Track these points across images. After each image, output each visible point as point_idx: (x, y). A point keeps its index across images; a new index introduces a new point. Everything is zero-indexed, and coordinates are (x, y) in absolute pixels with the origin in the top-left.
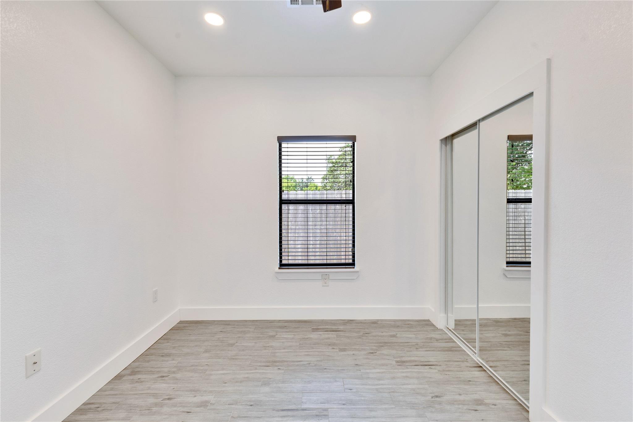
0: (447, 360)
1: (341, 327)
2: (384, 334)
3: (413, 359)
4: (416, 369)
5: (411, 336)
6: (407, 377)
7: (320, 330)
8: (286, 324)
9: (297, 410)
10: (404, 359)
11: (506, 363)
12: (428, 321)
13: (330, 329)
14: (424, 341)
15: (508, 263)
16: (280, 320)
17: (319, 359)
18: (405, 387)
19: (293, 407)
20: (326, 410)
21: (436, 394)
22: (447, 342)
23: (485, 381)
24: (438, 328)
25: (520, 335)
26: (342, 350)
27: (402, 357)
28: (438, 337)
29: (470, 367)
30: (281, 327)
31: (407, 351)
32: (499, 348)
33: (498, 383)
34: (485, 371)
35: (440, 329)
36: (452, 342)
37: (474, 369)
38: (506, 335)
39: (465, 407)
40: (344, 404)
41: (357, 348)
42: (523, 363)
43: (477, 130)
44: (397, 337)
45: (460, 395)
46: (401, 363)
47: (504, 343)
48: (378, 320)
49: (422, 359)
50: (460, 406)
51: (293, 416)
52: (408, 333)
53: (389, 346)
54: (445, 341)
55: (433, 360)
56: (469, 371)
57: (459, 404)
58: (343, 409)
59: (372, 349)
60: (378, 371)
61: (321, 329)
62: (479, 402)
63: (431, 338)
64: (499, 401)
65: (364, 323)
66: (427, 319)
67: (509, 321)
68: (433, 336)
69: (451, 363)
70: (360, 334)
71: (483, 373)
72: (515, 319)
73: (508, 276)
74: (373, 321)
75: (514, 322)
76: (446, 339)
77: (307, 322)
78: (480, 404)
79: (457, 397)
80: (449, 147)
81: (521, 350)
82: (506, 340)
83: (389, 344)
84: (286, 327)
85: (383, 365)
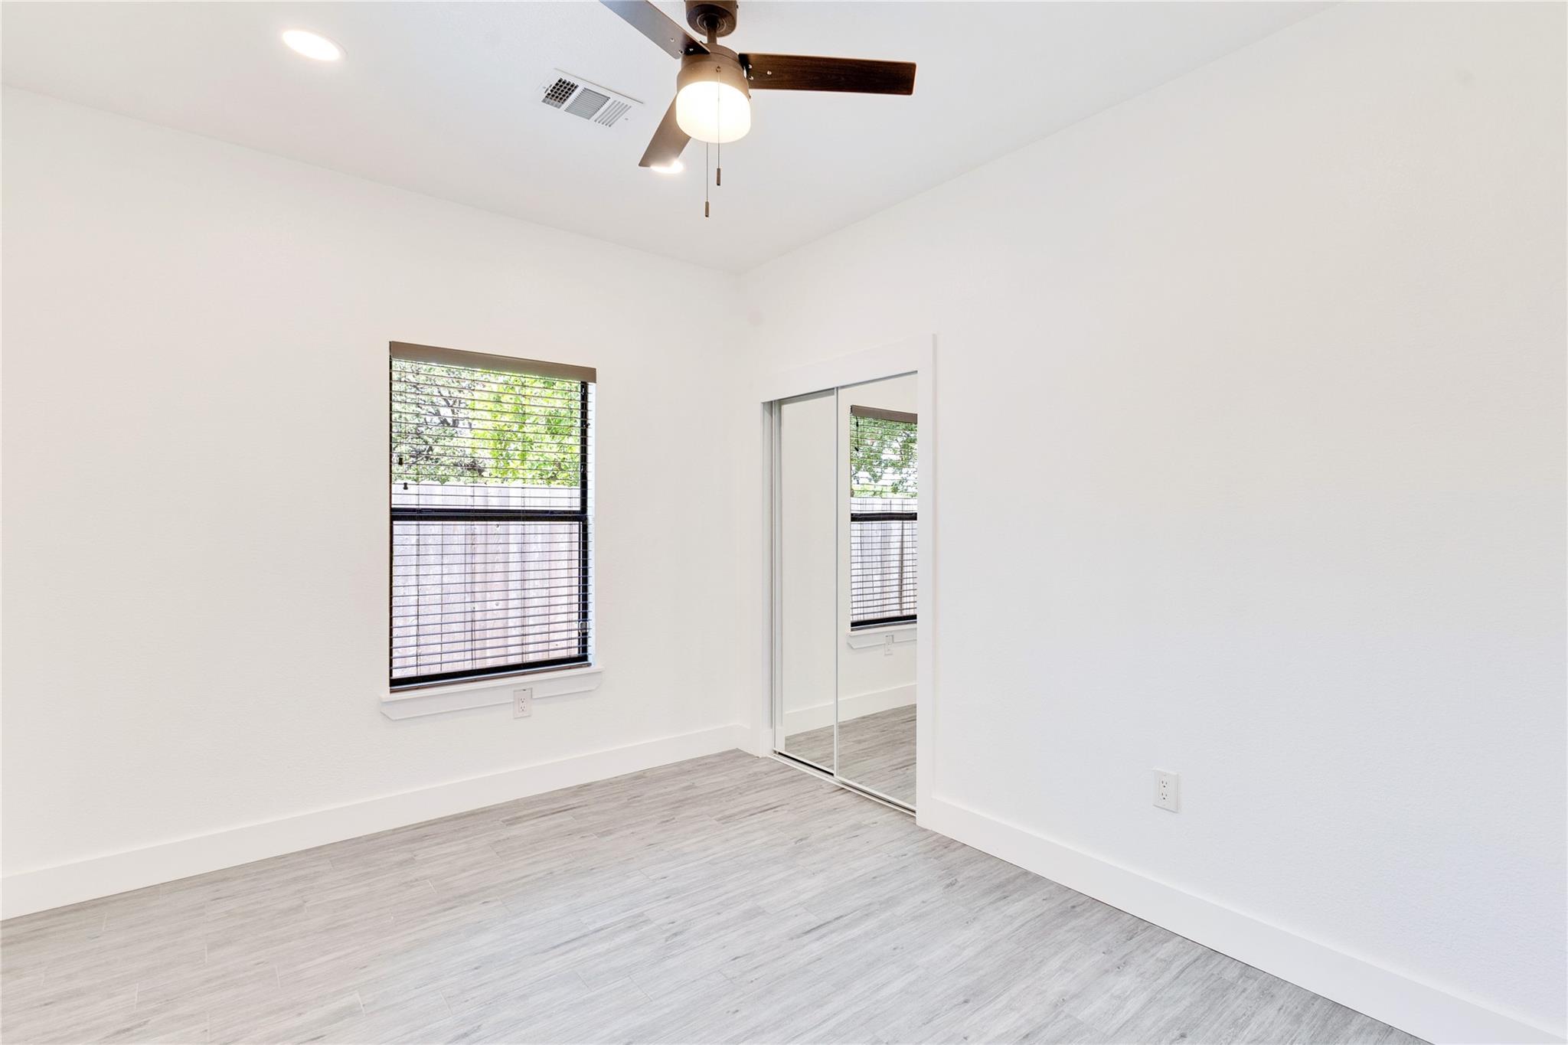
0: (793, 794)
1: (573, 802)
2: (669, 789)
3: (743, 808)
4: (755, 819)
5: (722, 779)
6: (746, 833)
7: (525, 819)
8: (423, 831)
9: (585, 936)
10: (727, 813)
11: (871, 775)
12: (737, 750)
13: (547, 810)
14: (746, 780)
15: (853, 624)
16: (395, 830)
17: (566, 860)
18: (753, 844)
19: (572, 936)
20: (641, 915)
21: (800, 838)
22: (783, 772)
23: (855, 802)
24: (758, 757)
25: (878, 737)
26: (603, 834)
27: (723, 811)
28: (765, 769)
29: (829, 793)
30: (413, 840)
31: (727, 801)
32: (856, 761)
33: (870, 800)
34: (850, 791)
35: (762, 758)
36: (790, 770)
37: (834, 794)
38: (859, 742)
39: (842, 837)
40: (667, 898)
41: (634, 822)
42: (890, 769)
43: (835, 397)
44: (696, 787)
45: (830, 827)
46: (727, 819)
47: (861, 752)
48: (644, 772)
49: (758, 804)
50: (836, 839)
51: (584, 945)
52: (711, 777)
53: (691, 803)
54: (778, 772)
55: (774, 801)
56: (829, 798)
57: (834, 837)
58: (670, 903)
59: (664, 816)
60: (694, 840)
61: (525, 816)
62: (858, 826)
63: (755, 774)
64: (879, 818)
65: (619, 782)
66: (734, 748)
67: (857, 723)
68: (756, 770)
69: (802, 796)
70: (622, 802)
71: (848, 794)
72: (864, 718)
73: (854, 647)
74: (634, 775)
75: (864, 722)
76: (779, 769)
77: (477, 814)
78: (858, 829)
79: (828, 831)
80: (775, 417)
81: (883, 755)
82: (861, 748)
83: (690, 801)
84: (426, 836)
85: (698, 831)
